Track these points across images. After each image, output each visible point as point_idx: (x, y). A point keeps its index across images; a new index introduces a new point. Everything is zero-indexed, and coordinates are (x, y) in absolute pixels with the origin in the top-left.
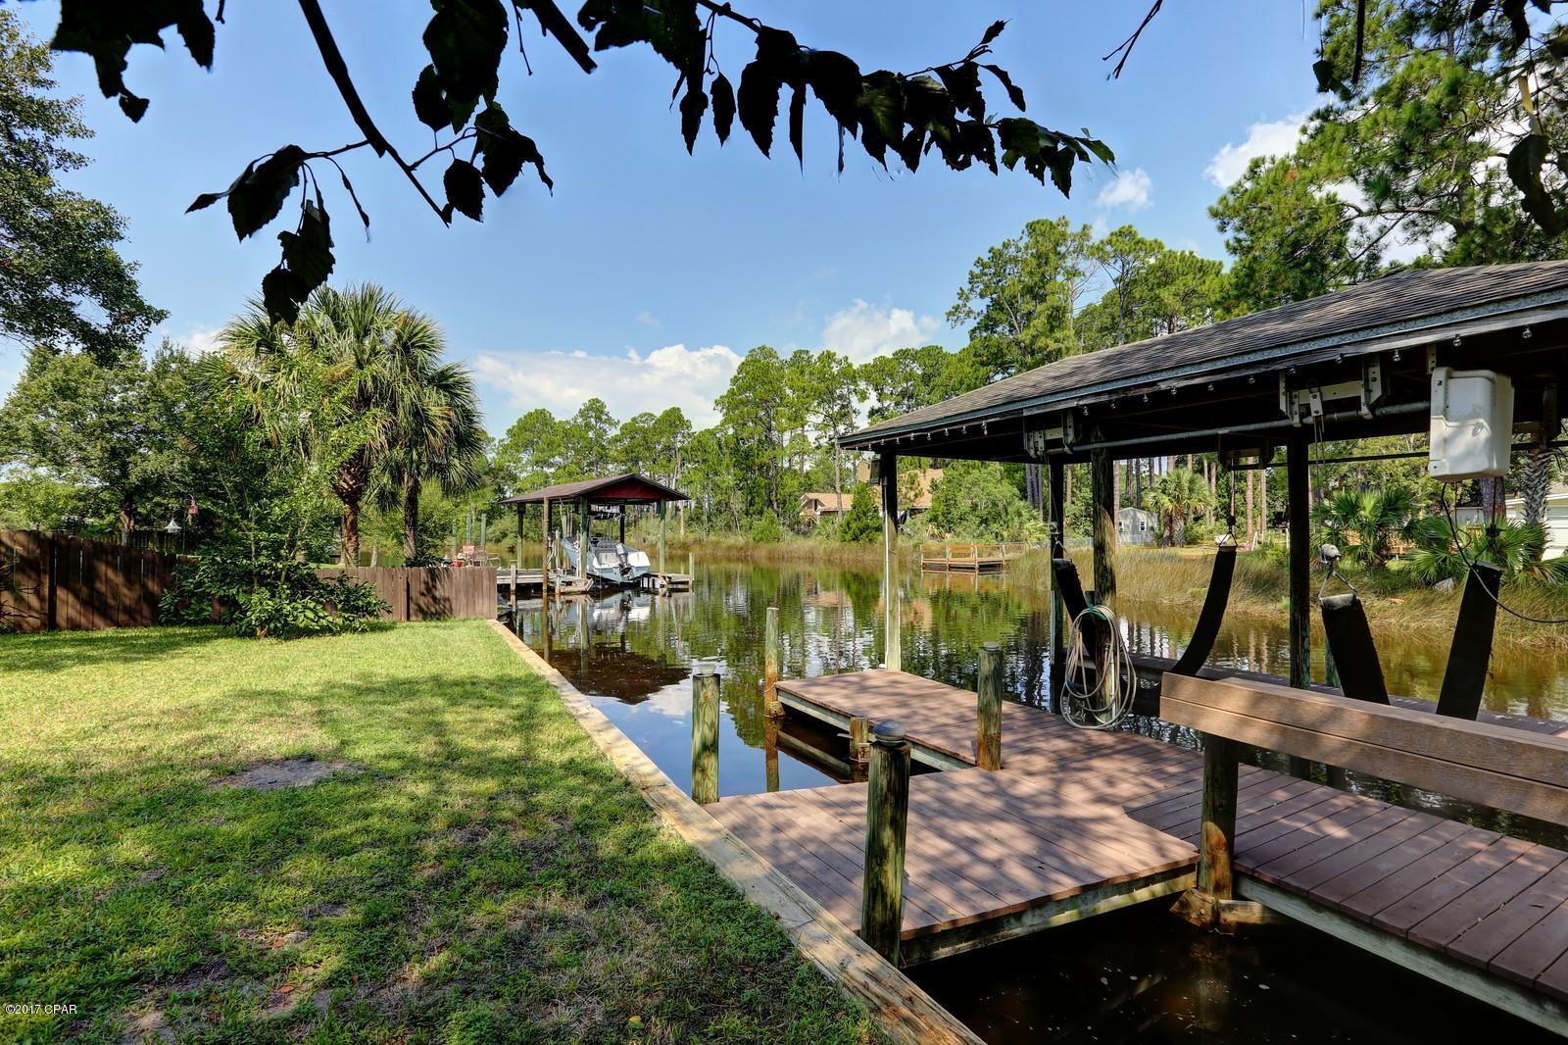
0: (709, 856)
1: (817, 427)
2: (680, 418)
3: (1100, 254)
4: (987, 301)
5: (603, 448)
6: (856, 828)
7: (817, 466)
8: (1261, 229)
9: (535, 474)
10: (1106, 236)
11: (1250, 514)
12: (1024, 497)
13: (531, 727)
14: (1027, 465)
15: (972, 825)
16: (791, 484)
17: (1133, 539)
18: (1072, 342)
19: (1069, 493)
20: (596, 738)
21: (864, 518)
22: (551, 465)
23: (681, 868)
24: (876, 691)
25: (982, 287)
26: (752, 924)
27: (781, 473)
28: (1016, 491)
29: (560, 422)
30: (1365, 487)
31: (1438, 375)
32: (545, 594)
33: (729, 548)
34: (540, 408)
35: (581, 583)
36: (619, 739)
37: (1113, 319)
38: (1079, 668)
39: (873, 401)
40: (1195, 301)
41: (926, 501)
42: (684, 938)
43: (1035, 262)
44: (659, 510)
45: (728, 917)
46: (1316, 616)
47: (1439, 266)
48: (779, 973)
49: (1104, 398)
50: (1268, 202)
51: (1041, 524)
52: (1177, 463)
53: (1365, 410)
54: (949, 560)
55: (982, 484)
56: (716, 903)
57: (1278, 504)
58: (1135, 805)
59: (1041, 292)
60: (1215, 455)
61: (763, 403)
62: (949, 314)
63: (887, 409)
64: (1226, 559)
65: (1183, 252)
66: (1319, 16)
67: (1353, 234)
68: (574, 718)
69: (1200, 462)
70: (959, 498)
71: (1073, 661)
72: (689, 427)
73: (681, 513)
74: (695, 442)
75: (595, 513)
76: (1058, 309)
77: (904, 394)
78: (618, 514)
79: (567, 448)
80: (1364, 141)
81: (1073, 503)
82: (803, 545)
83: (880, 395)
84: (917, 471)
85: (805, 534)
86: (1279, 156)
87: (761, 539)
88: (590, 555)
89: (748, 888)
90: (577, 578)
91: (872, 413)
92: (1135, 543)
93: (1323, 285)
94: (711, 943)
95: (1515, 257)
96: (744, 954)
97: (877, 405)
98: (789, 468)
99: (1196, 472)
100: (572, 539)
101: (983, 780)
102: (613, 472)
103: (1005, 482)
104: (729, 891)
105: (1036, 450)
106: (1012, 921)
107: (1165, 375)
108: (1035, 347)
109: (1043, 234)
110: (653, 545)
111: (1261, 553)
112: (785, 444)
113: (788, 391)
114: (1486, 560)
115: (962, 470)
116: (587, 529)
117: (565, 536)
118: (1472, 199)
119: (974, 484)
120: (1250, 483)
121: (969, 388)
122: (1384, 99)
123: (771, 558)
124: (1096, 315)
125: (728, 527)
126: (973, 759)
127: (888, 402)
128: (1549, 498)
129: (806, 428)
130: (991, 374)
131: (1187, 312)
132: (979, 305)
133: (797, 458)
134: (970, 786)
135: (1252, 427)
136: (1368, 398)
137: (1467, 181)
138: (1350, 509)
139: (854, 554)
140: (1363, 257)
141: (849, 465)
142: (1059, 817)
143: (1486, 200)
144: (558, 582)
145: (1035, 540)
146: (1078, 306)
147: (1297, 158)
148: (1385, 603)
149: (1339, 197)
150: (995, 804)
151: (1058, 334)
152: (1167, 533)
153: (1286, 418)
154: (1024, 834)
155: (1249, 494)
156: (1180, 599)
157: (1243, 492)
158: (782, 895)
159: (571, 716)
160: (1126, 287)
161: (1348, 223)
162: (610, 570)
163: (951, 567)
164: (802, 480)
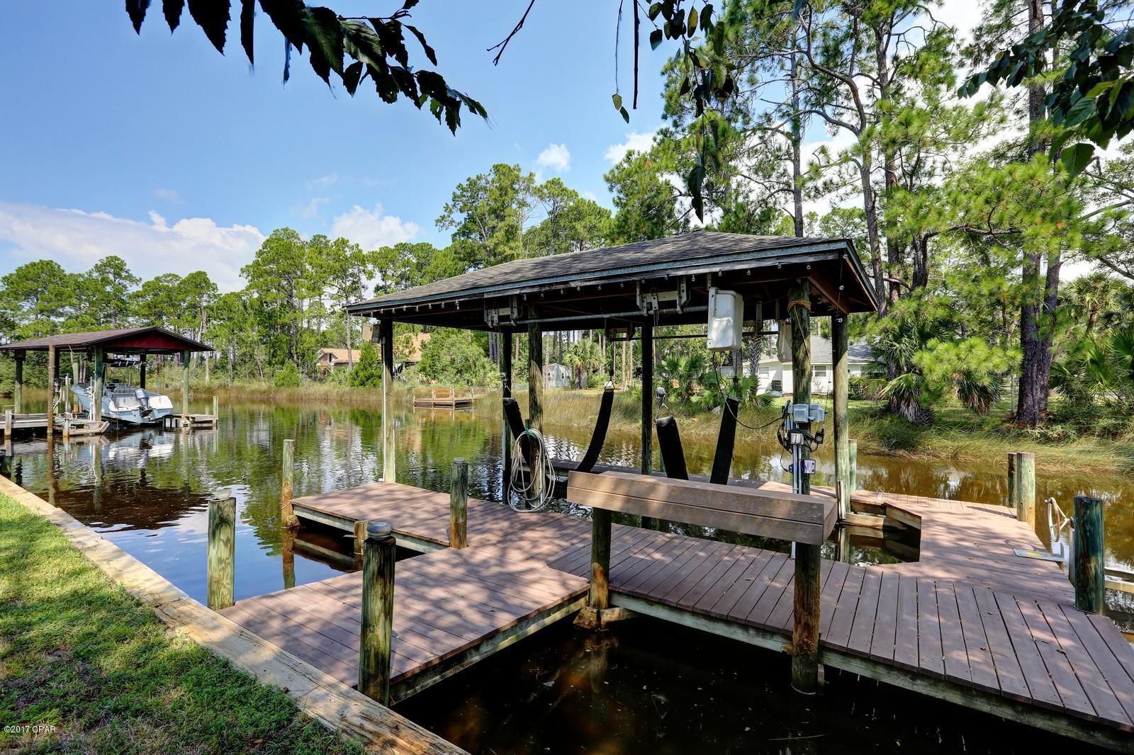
0: (223, 654)
1: (332, 297)
2: (206, 281)
3: (539, 192)
4: (465, 215)
5: (123, 302)
6: (354, 606)
7: (332, 327)
8: (632, 194)
9: (38, 322)
10: (544, 183)
11: (624, 369)
12: (487, 355)
13: (24, 567)
14: (490, 333)
15: (444, 589)
16: (309, 341)
17: (557, 384)
18: (521, 250)
19: (517, 353)
20: (104, 567)
21: (369, 369)
22: (61, 315)
23: (194, 670)
24: (377, 498)
25: (461, 204)
26: (263, 702)
27: (300, 332)
28: (482, 350)
29: (71, 275)
30: (682, 353)
31: (712, 291)
32: (49, 437)
33: (253, 392)
34: (46, 259)
35: (94, 424)
36: (131, 563)
37: (547, 238)
38: (520, 471)
39: (378, 280)
40: (596, 233)
41: (417, 357)
42: (195, 731)
43: (498, 193)
44: (183, 359)
45: (240, 702)
46: (654, 430)
47: (716, 231)
48: (287, 737)
49: (536, 290)
50: (635, 178)
51: (498, 374)
52: (584, 335)
53: (678, 309)
54: (434, 399)
55: (458, 345)
56: (228, 692)
57: (639, 363)
58: (551, 559)
59: (502, 214)
60: (603, 331)
61: (285, 274)
62: (438, 221)
63: (389, 287)
64: (608, 397)
65: (589, 201)
66: (663, 74)
67: (677, 206)
68: (79, 551)
69: (597, 335)
70: (442, 355)
71: (515, 467)
72: (215, 289)
73: (206, 363)
74: (221, 303)
75: (113, 361)
76: (512, 227)
77: (402, 276)
78: (137, 363)
79: (80, 299)
80: (683, 153)
81: (520, 360)
82: (318, 389)
83: (384, 276)
84: (411, 334)
85: (321, 380)
86: (642, 152)
87: (283, 385)
88: (105, 399)
89: (260, 672)
90: (90, 421)
91: (378, 289)
92: (557, 387)
93: (662, 232)
94: (222, 728)
95: (748, 232)
96: (254, 729)
97: (381, 283)
98: (308, 328)
99: (594, 341)
100: (85, 384)
101: (453, 556)
102: (134, 324)
103: (475, 344)
104: (242, 679)
105: (493, 322)
106: (473, 652)
107: (573, 278)
108: (497, 251)
109: (504, 174)
110: (177, 390)
111: (629, 393)
112: (305, 308)
113: (308, 267)
114: (734, 397)
115: (444, 334)
116: (102, 375)
117: (76, 381)
118: (730, 196)
119: (453, 345)
120: (624, 349)
121: (450, 276)
122: (693, 131)
123: (291, 399)
124: (537, 234)
125: (252, 375)
126: (448, 542)
127: (390, 282)
128: (760, 362)
129: (323, 297)
130: (466, 267)
131: (591, 239)
132: (460, 217)
133: (314, 320)
134: (443, 561)
135: (622, 314)
136: (680, 302)
137: (729, 185)
138: (674, 366)
139: (361, 395)
140: (682, 220)
141: (358, 328)
142: (502, 573)
143: (736, 199)
144: (67, 425)
145: (494, 385)
146: (525, 227)
147: (651, 155)
148: (689, 421)
149: (671, 183)
150: (460, 571)
151: (512, 244)
152: (577, 381)
153: (640, 310)
154: (479, 589)
155: (624, 356)
156: (584, 423)
157: (620, 355)
158: (291, 672)
159: (75, 550)
160: (555, 217)
161: (675, 199)
162: (129, 412)
163: (435, 405)
164: (319, 338)
